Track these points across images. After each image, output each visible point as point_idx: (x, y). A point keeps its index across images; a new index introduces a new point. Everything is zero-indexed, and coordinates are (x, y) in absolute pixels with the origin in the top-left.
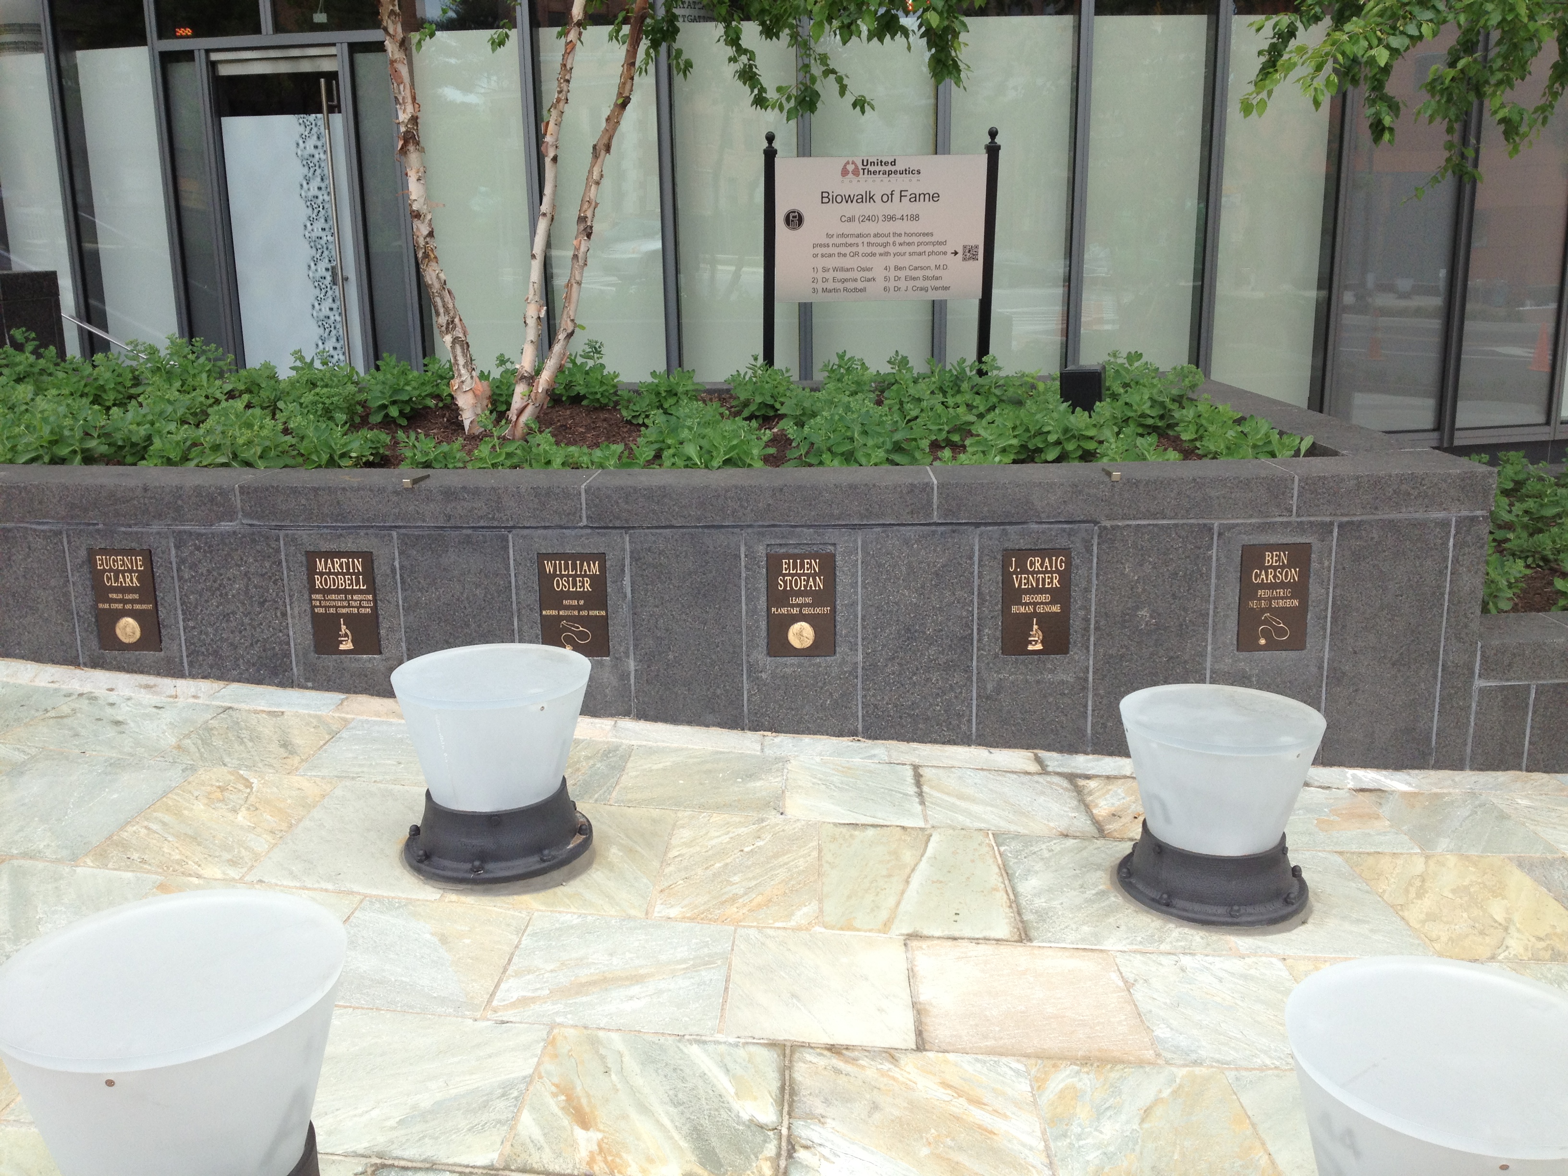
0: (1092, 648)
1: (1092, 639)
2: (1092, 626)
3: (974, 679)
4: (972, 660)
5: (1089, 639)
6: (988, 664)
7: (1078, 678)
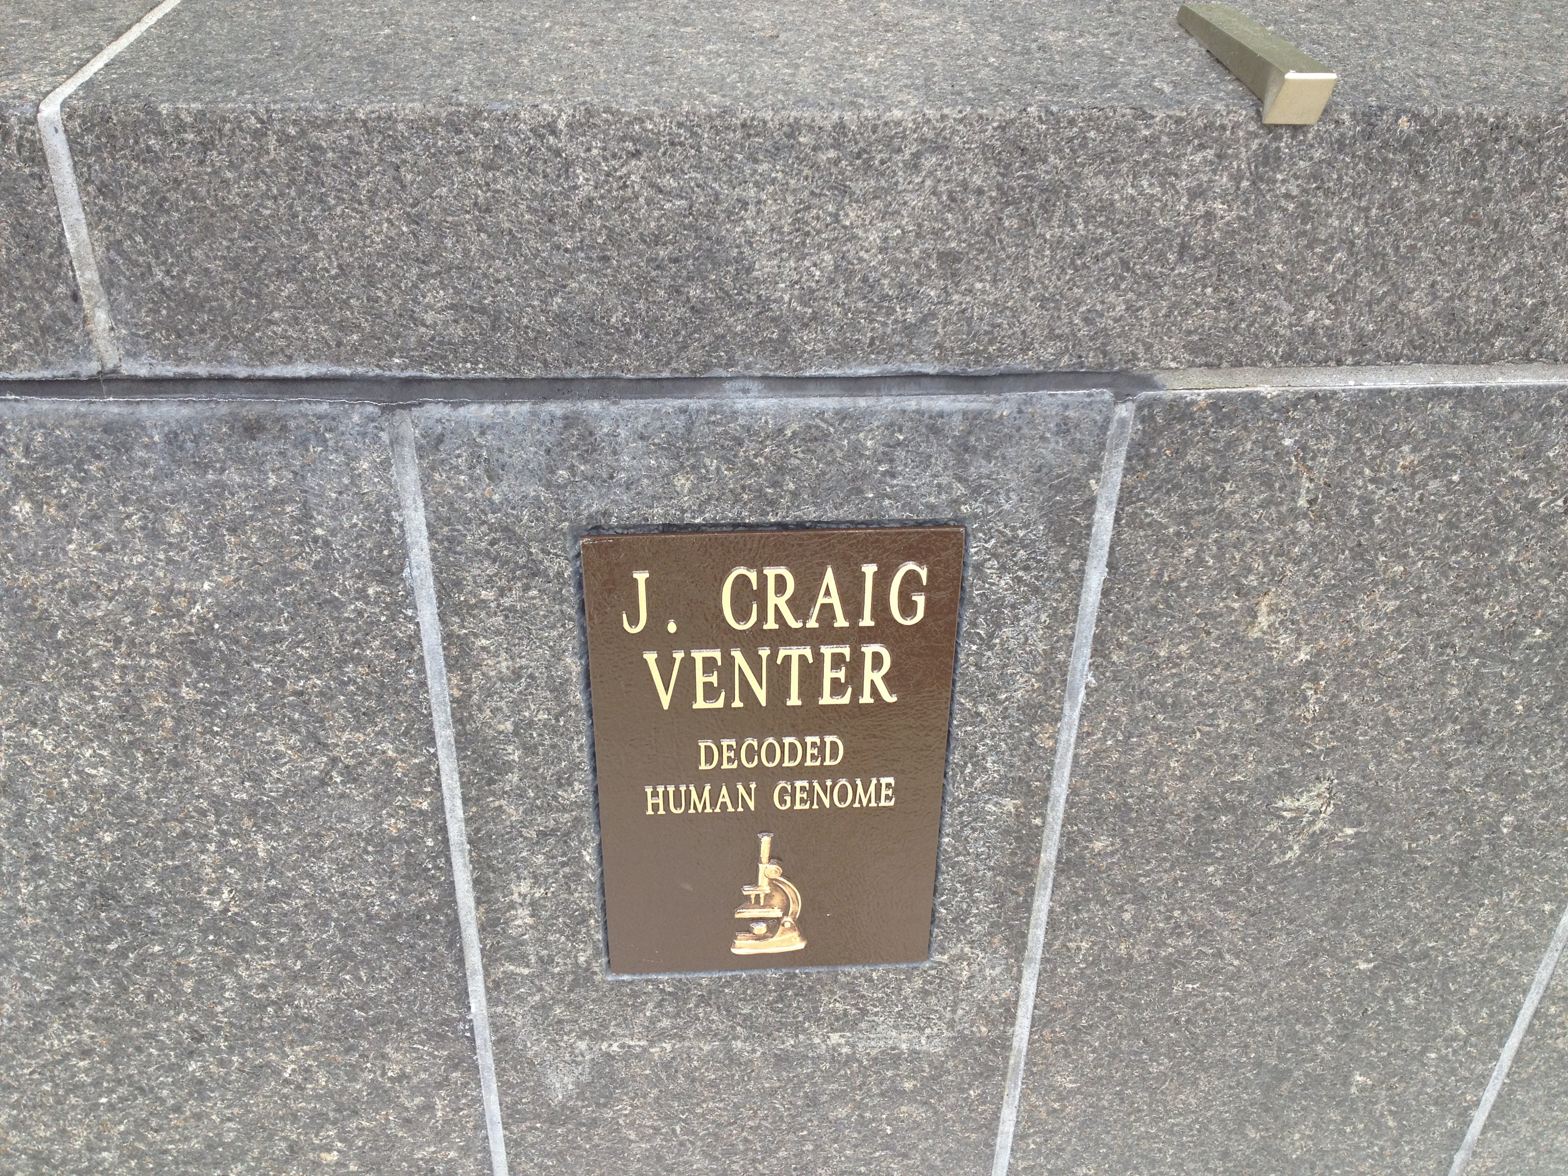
0: (1037, 935)
1: (1042, 904)
2: (1049, 856)
3: (486, 1058)
4: (463, 997)
5: (1027, 906)
6: (544, 1007)
7: (963, 1040)
